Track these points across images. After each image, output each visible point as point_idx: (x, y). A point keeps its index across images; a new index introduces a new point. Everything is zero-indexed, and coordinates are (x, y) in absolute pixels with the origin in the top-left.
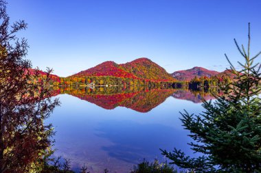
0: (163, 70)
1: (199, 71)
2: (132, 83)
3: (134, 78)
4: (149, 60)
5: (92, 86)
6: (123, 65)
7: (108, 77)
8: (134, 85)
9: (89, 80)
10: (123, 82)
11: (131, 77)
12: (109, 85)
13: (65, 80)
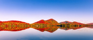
0: (57, 22)
1: (67, 22)
2: (47, 25)
3: (48, 24)
4: (53, 19)
5: (37, 26)
6: (46, 21)
7: (41, 24)
8: (48, 26)
9: (37, 24)
10: (45, 25)
11: (47, 24)
12: (41, 26)
13: (30, 24)
